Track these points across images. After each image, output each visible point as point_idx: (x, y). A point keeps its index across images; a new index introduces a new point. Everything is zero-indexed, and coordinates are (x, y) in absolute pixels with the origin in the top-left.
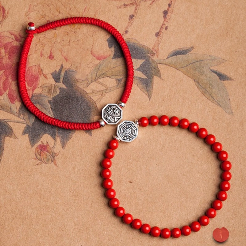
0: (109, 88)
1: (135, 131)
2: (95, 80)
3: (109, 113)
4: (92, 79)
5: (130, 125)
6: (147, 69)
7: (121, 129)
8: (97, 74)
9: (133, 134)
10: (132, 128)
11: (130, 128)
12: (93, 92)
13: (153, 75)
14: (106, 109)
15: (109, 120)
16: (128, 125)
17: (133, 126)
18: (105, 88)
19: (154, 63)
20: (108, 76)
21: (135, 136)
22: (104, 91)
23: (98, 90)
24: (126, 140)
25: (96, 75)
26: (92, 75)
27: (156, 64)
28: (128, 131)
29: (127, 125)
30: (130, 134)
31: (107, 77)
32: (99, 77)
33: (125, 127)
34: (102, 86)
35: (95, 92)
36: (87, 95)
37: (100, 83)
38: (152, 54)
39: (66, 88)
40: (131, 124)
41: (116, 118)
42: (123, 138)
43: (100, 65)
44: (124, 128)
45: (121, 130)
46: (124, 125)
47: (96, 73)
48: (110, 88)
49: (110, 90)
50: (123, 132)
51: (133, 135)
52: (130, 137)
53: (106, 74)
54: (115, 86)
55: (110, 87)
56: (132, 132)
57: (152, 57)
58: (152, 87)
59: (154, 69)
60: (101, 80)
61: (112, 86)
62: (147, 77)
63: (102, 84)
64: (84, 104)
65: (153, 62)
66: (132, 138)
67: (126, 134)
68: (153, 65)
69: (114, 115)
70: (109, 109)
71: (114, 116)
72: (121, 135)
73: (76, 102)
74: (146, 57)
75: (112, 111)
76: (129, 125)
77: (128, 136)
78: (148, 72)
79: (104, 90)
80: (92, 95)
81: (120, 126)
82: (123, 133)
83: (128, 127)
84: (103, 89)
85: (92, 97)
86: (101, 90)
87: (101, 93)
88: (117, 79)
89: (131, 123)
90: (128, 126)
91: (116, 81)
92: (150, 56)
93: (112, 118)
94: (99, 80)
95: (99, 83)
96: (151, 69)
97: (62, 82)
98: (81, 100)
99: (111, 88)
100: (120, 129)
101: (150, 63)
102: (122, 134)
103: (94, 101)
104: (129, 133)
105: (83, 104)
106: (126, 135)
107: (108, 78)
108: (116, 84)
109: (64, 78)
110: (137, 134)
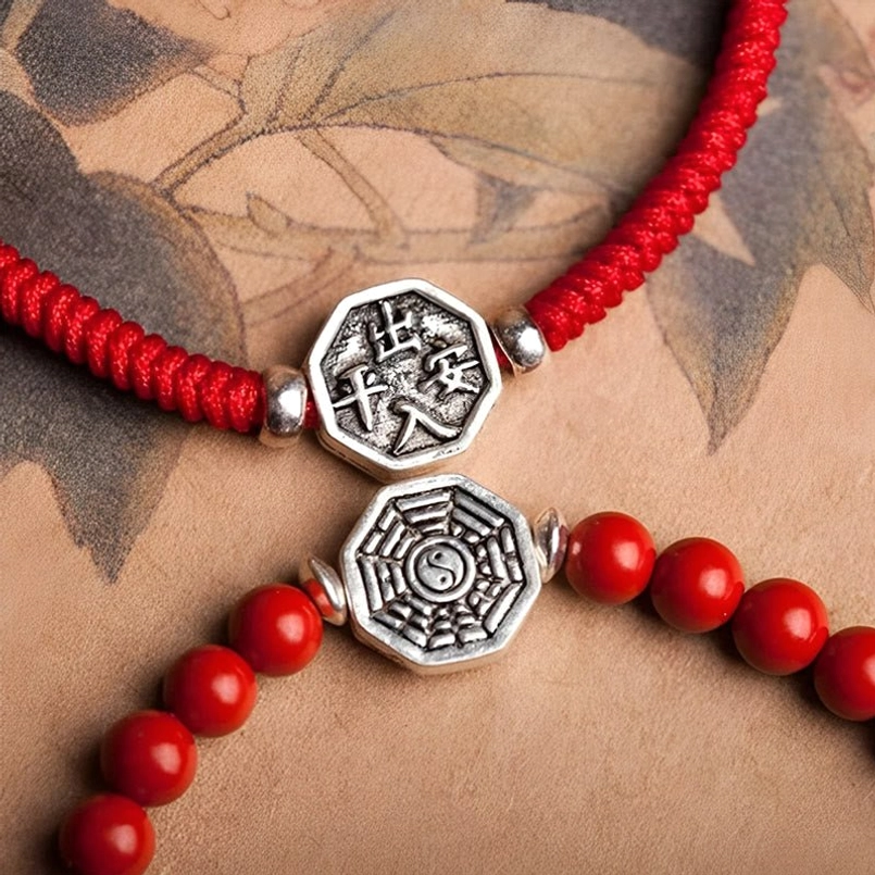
0: (396, 230)
1: (504, 591)
2: (305, 123)
3: (383, 355)
4: (279, 106)
5: (485, 531)
6: (768, 183)
7: (401, 528)
8: (333, 77)
9: (475, 614)
10: (489, 560)
11: (474, 550)
12: (250, 216)
13: (804, 254)
14: (376, 305)
15: (355, 406)
16: (469, 521)
17: (510, 547)
18: (362, 220)
19: (847, 157)
20: (428, 125)
21: (490, 635)
22: (353, 240)
23: (296, 215)
24: (402, 634)
25: (325, 79)
26: (291, 67)
27: (861, 166)
28: (450, 574)
29: (461, 516)
30: (453, 603)
31: (417, 131)
32: (342, 112)
33: (434, 521)
34: (345, 190)
35: (274, 221)
36: (197, 226)
37: (339, 165)
38: (851, 78)
39: (30, 101)
40: (499, 522)
41: (419, 424)
42: (378, 605)
43: (390, 15)
44: (426, 536)
45: (396, 538)
46: (435, 506)
47: (329, 65)
48: (408, 232)
49: (405, 246)
50: (400, 554)
51: (471, 620)
52: (447, 625)
53: (414, 106)
54: (454, 231)
55: (413, 223)
56: (475, 588)
57: (845, 97)
58: (768, 352)
59: (831, 206)
60: (356, 143)
61: (432, 226)
62: (754, 254)
63: (350, 176)
64: (140, 290)
65: (843, 147)
66: (460, 643)
67: (421, 590)
68: (834, 174)
69: (414, 394)
70: (399, 317)
71: (413, 401)
72: (373, 580)
73: (79, 254)
74: (798, 84)
75: (412, 350)
76: (477, 526)
77: (427, 610)
78: (769, 207)
79: (352, 232)
80: (233, 239)
81: (394, 503)
82: (398, 572)
83: (463, 540)
84: (343, 224)
85: (225, 256)
86: (325, 224)
87: (321, 252)
88: (491, 179)
89: (499, 515)
90: (468, 530)
91: (479, 190)
92: (835, 88)
93: (383, 405)
94: (336, 134)
95: (328, 155)
96: (808, 200)
97: (13, 43)
98: (128, 251)
99: (417, 232)
100: (385, 526)
101: (814, 148)
102: (385, 574)
103: (235, 297)
104: (451, 590)
105: (131, 285)
106: (416, 595)
107: (422, 141)
108: (467, 220)
109: (40, 17)
110: (512, 628)
